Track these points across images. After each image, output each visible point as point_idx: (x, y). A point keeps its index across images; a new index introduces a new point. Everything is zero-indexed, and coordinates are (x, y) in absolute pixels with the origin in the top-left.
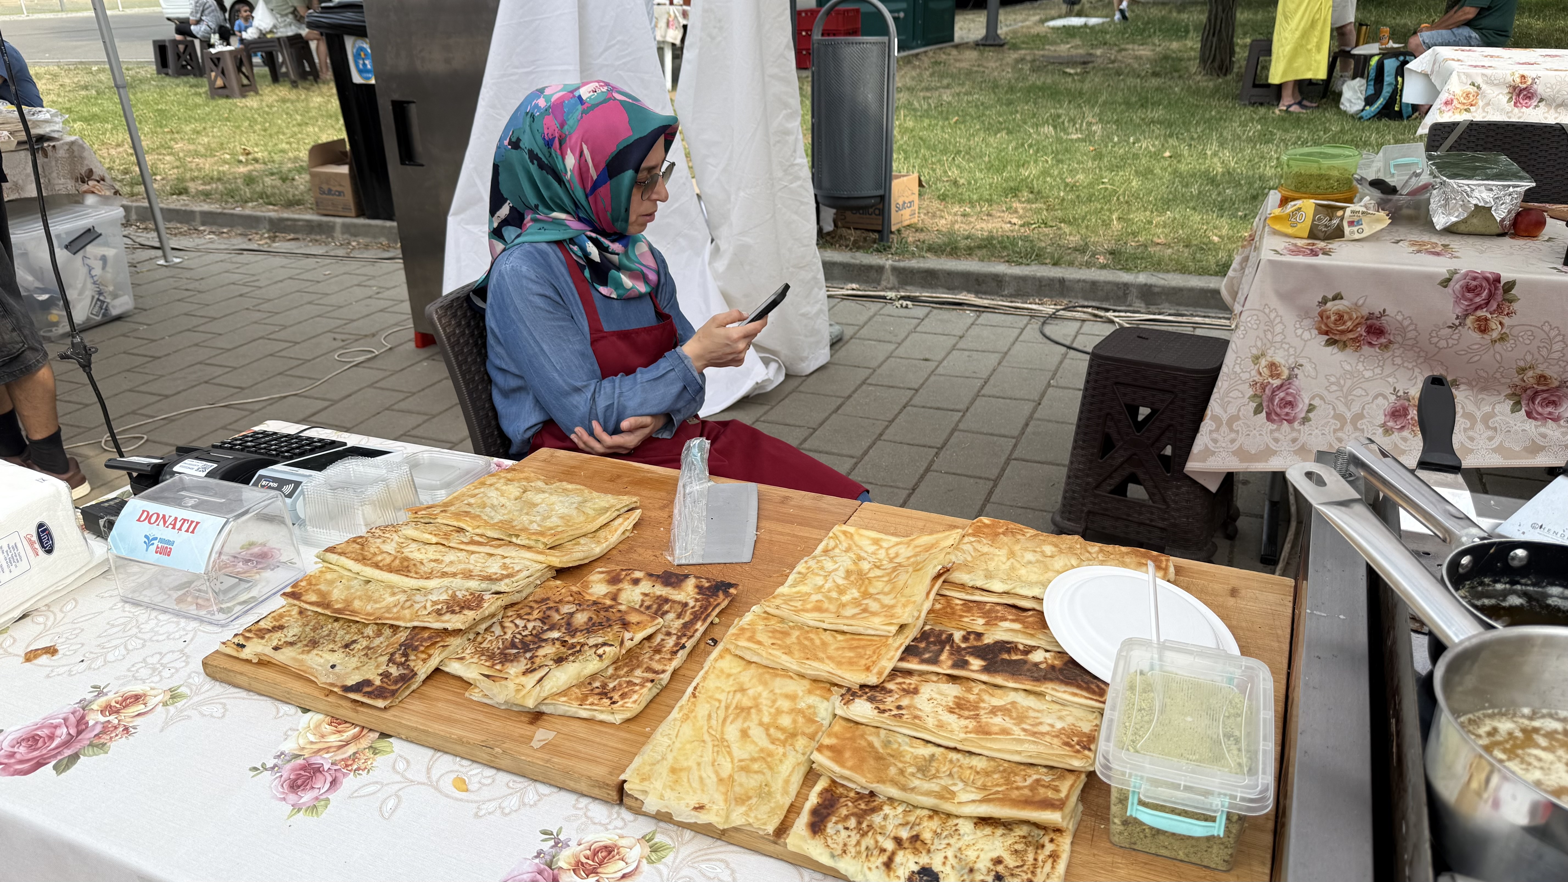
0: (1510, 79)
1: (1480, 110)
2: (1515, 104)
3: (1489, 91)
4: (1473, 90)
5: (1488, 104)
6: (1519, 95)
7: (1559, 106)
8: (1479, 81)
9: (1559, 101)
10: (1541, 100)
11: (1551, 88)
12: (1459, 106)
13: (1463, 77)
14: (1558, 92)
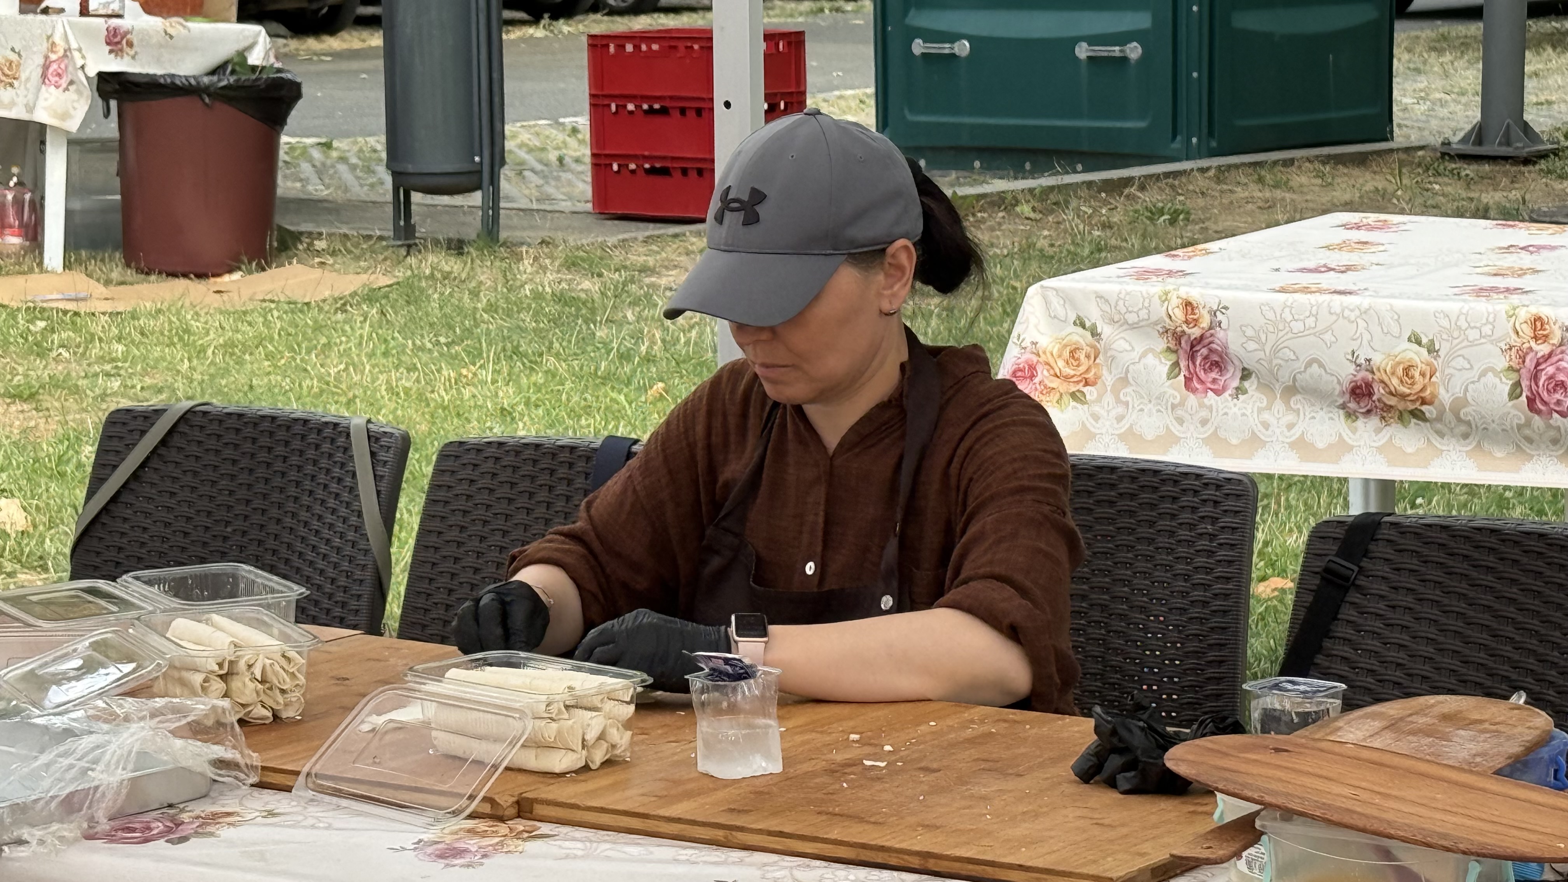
0: (1160, 312)
1: (1109, 398)
2: (1188, 380)
3: (1121, 345)
4: (1081, 337)
5: (1124, 381)
6: (1192, 357)
7: (1292, 390)
8: (1093, 315)
9: (1285, 377)
10: (1246, 374)
11: (1256, 339)
12: (1055, 383)
13: (1056, 304)
14: (1276, 350)
